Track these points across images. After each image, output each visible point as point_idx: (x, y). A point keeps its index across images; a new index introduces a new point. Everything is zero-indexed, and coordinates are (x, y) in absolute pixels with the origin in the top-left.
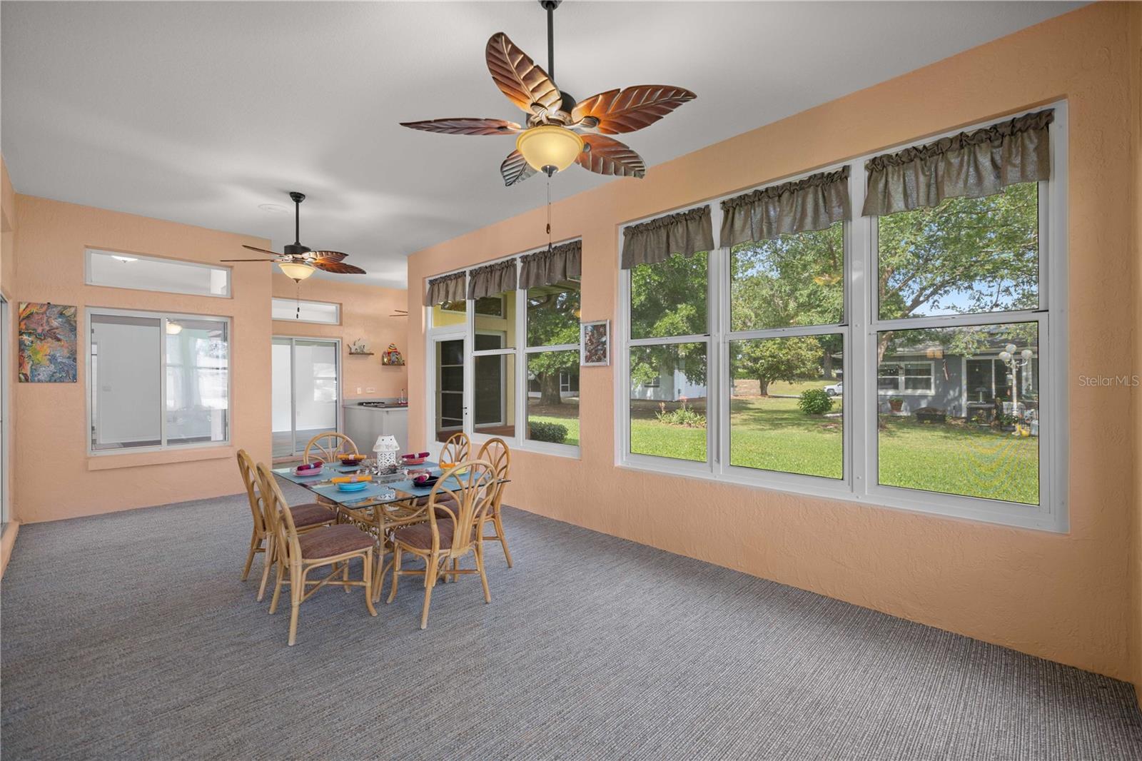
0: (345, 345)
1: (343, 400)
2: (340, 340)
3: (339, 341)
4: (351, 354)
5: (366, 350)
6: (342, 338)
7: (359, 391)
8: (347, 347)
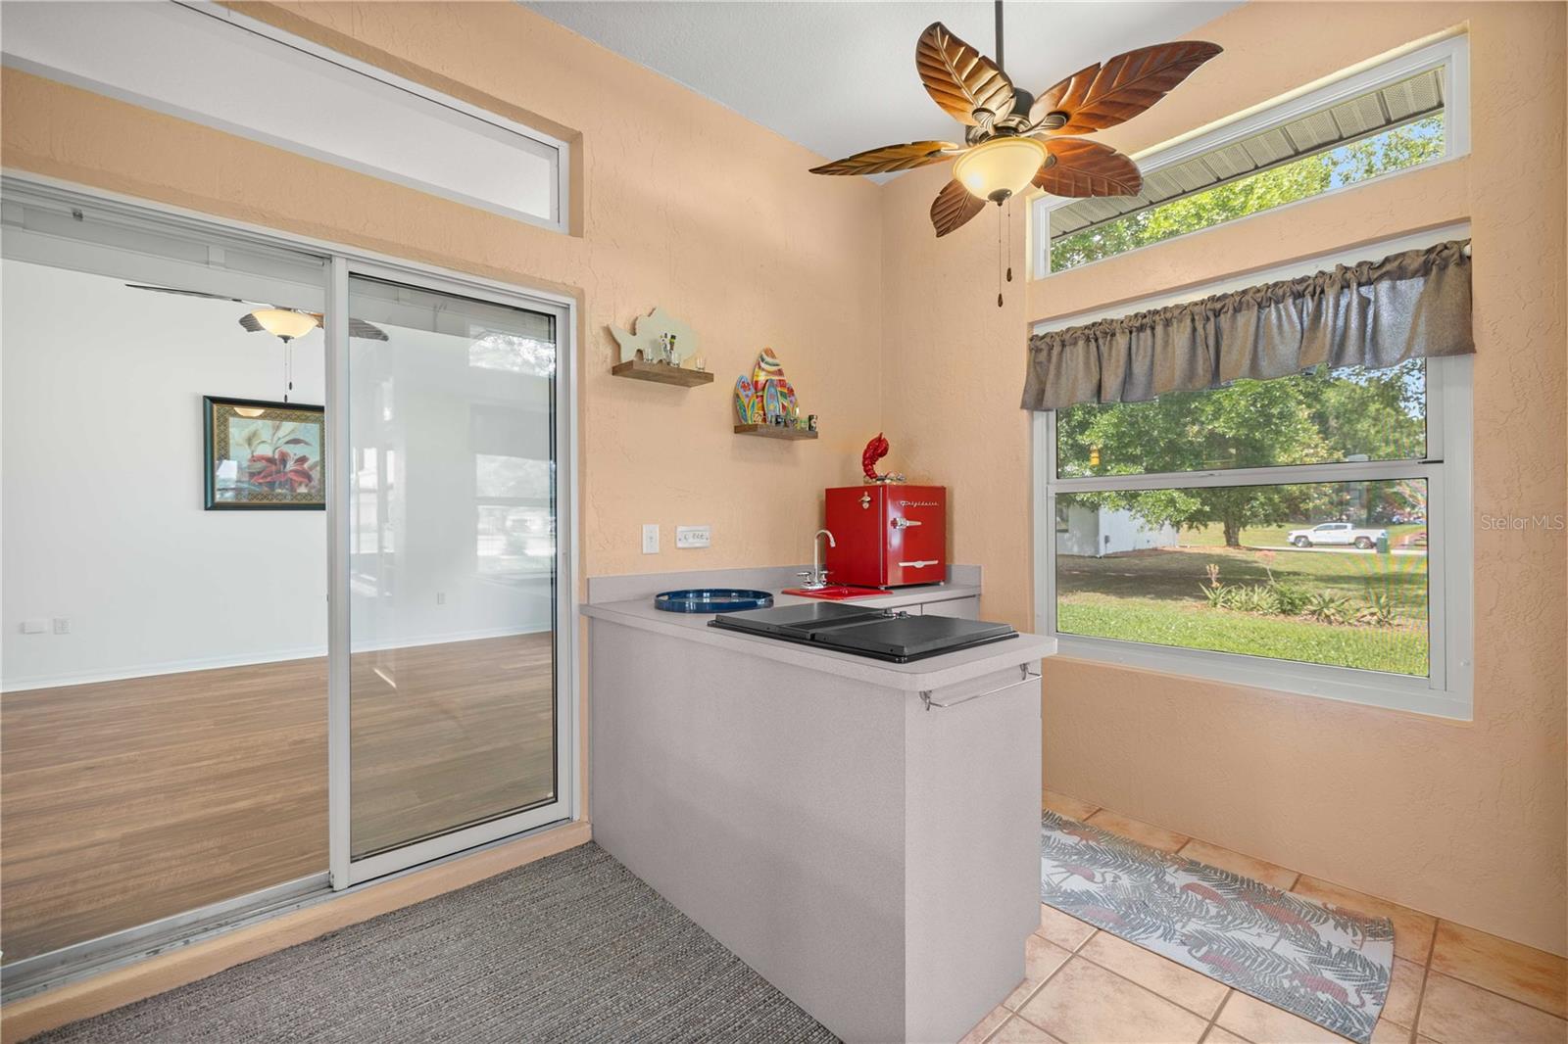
0: (593, 330)
1: (587, 584)
2: (572, 302)
3: (567, 308)
4: (617, 370)
5: (680, 358)
6: (580, 296)
7: (651, 537)
8: (602, 339)
